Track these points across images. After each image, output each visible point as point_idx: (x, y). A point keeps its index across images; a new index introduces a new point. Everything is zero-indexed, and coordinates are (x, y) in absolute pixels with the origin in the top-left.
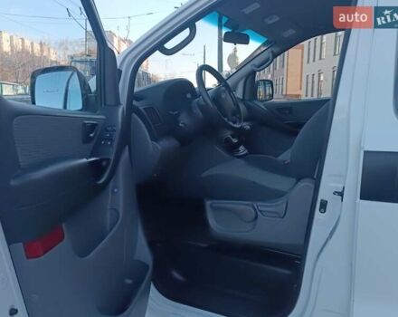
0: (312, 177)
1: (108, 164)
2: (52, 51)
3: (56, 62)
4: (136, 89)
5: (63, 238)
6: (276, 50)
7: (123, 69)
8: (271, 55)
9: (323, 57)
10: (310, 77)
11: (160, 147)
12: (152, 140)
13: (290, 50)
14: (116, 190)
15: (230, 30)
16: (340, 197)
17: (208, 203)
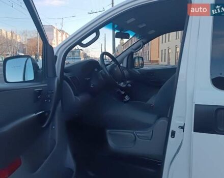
0: (167, 117)
1: (49, 114)
2: (18, 37)
3: (20, 42)
4: (66, 66)
5: (21, 163)
6: (144, 40)
7: (58, 56)
8: (142, 44)
9: (170, 40)
10: (164, 50)
11: (80, 100)
12: (75, 95)
13: (152, 41)
14: (54, 127)
15: (119, 31)
16: (182, 130)
17: (108, 131)
